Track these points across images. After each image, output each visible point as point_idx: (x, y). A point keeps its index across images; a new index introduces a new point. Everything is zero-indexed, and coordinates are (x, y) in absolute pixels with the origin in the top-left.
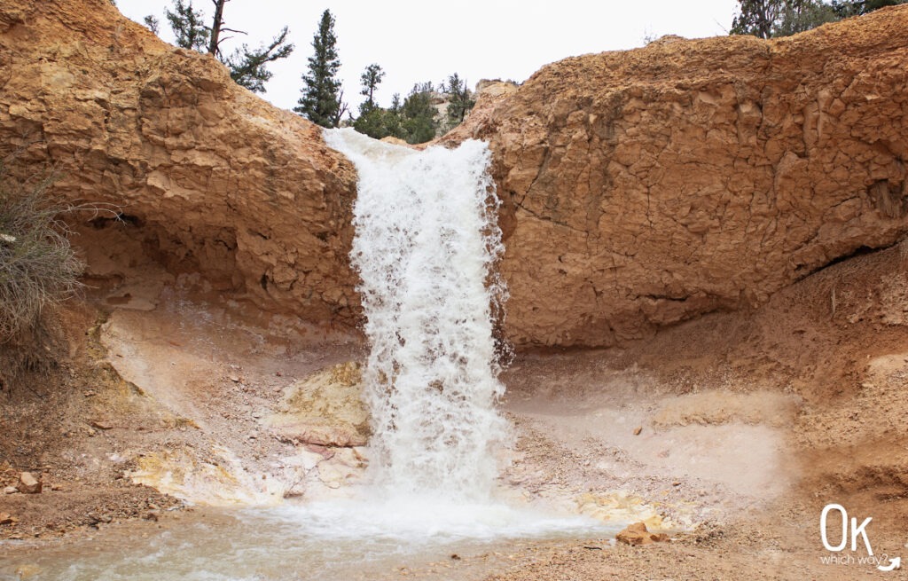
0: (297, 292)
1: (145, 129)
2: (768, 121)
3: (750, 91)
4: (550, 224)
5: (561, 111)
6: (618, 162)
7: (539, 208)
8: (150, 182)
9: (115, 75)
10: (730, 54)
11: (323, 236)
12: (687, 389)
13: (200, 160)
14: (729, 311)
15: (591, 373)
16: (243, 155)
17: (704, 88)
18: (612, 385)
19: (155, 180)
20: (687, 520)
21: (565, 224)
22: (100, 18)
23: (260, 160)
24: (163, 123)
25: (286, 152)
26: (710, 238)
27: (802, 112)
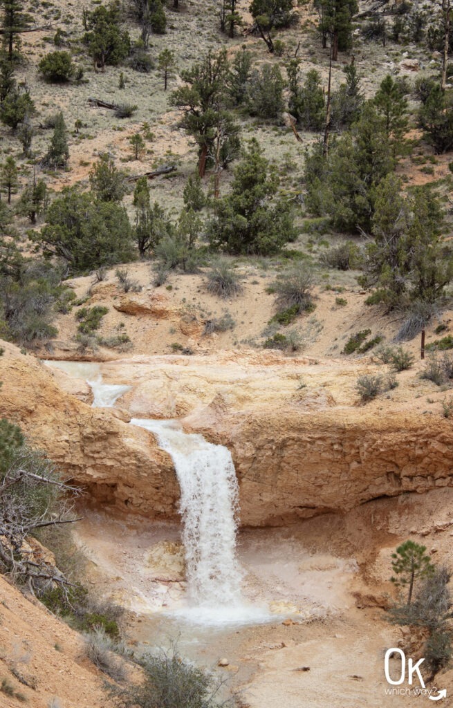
0: (142, 507)
1: (85, 451)
2: (345, 450)
3: (337, 441)
4: (256, 483)
5: (261, 444)
6: (285, 462)
7: (252, 478)
8: (88, 473)
9: (69, 425)
10: (329, 427)
11: (157, 488)
12: (314, 552)
13: (109, 463)
14: (334, 513)
15: (273, 539)
16: (126, 460)
17: (320, 439)
18: (283, 546)
19: (90, 471)
20: (307, 612)
21: (263, 483)
22: (59, 398)
23: (134, 462)
24: (94, 448)
25: (145, 458)
26: (324, 488)
27: (358, 448)
